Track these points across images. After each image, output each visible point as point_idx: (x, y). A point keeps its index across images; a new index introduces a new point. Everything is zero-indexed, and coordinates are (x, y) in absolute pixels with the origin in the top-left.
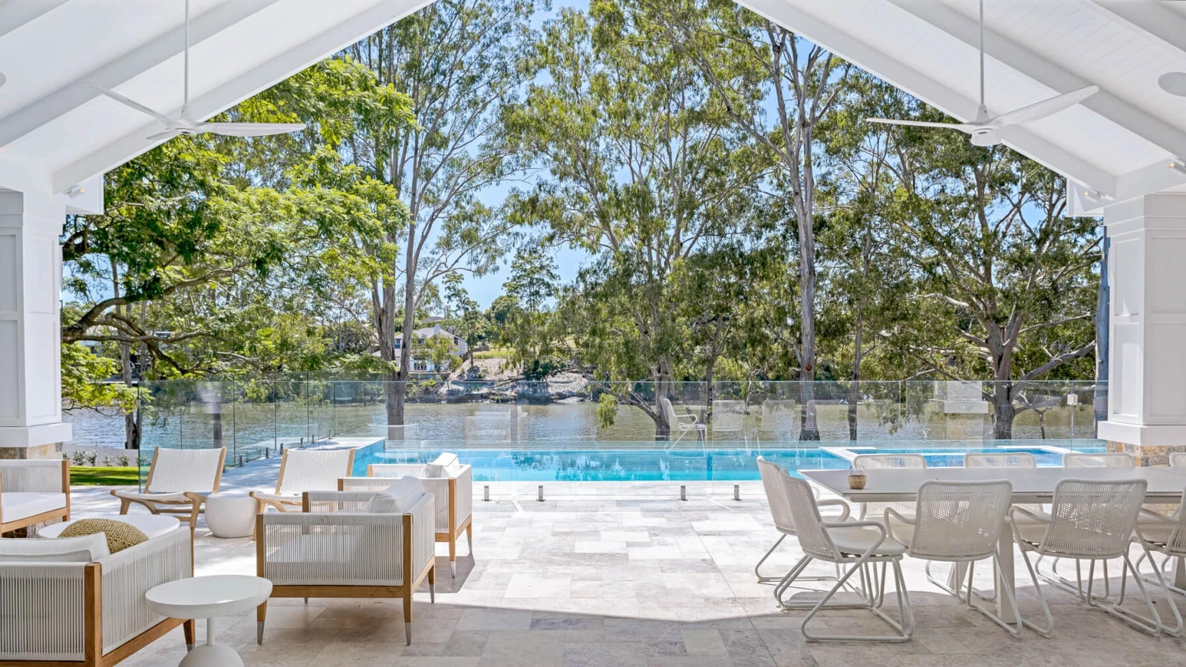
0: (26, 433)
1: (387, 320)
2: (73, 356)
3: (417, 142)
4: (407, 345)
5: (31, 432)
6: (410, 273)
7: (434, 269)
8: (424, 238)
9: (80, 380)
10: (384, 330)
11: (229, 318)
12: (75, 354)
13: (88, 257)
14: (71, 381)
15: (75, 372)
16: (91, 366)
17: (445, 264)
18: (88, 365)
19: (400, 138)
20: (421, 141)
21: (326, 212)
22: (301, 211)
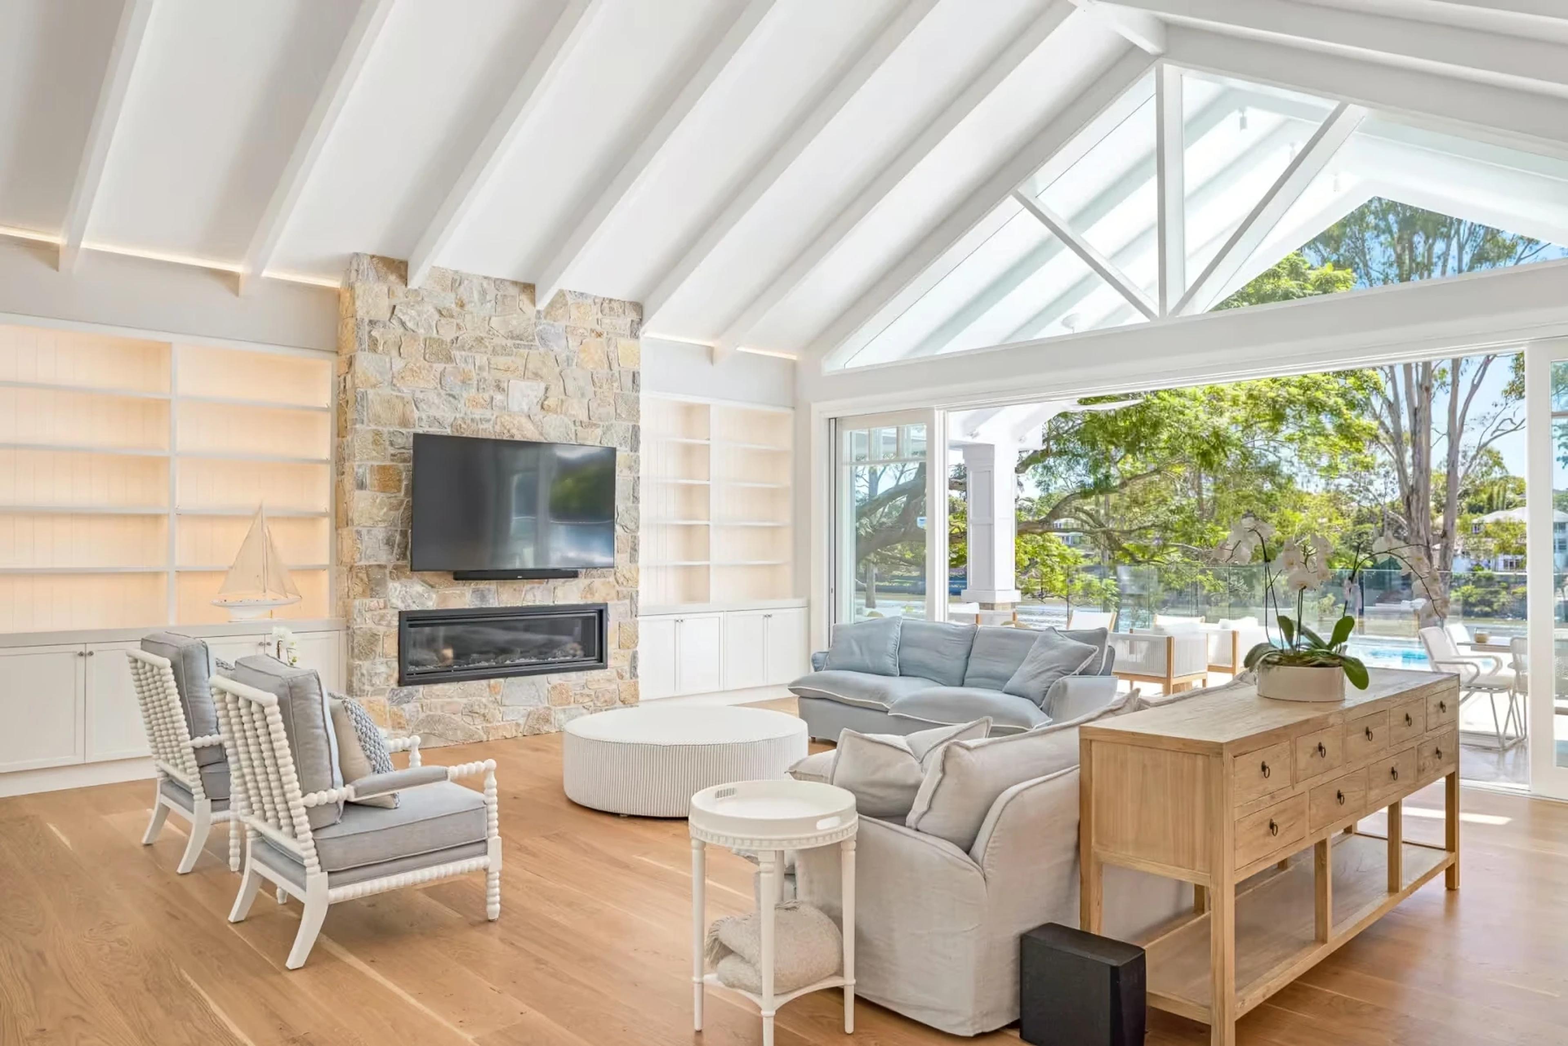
0: (994, 595)
1: (1418, 500)
2: (1047, 546)
3: (1460, 260)
4: (1448, 534)
5: (998, 594)
6: (1454, 434)
7: (1494, 428)
8: (1475, 387)
9: (1053, 570)
10: (1414, 514)
11: (1180, 510)
12: (1048, 544)
13: (1051, 461)
14: (1045, 570)
15: (1049, 562)
16: (1063, 557)
17: (1511, 420)
18: (1060, 555)
19: (1435, 260)
20: (1466, 258)
21: (1278, 396)
22: (1251, 396)
